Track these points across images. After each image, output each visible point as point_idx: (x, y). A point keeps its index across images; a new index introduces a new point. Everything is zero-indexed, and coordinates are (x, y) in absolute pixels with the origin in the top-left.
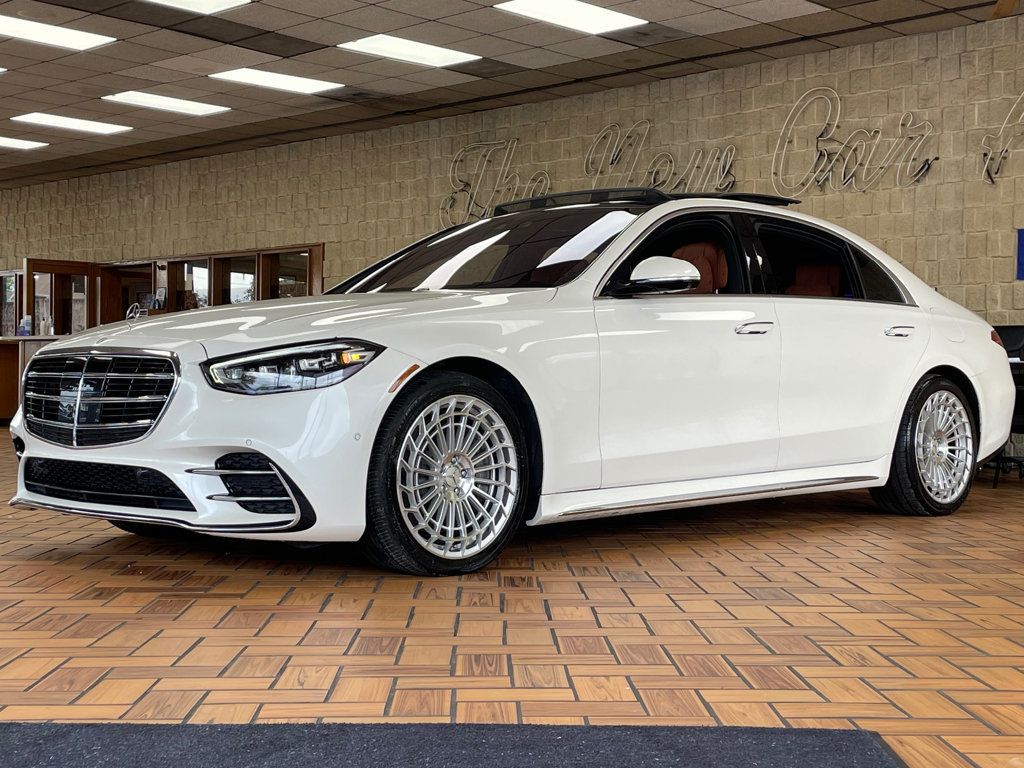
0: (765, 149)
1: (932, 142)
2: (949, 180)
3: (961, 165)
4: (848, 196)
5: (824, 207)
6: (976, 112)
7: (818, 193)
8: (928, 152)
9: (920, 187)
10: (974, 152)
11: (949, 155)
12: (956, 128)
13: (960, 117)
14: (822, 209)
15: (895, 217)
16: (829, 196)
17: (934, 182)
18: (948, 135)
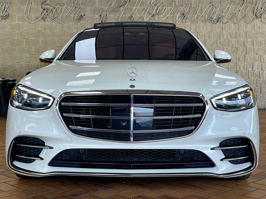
0: (21, 5)
1: (83, 10)
2: (89, 22)
3: (92, 18)
4: (54, 24)
5: (45, 26)
6: (97, 2)
7: (43, 22)
8: (81, 13)
9: (79, 23)
10: (97, 14)
11: (88, 14)
12: (91, 6)
13: (92, 3)
14: (44, 27)
15: (71, 32)
16: (47, 23)
17: (84, 22)
18: (88, 8)
